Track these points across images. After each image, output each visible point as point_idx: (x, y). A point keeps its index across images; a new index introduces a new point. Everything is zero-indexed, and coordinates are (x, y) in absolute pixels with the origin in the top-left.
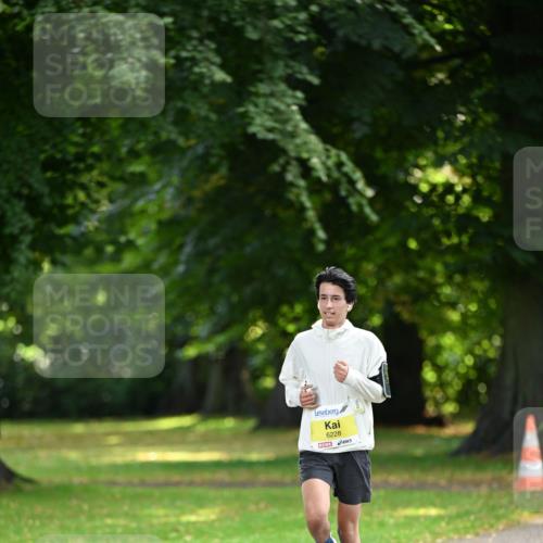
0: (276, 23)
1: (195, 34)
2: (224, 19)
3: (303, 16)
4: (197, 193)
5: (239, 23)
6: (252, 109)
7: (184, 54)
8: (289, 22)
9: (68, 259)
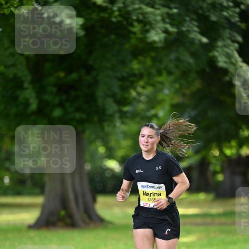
0: (225, 14)
1: (187, 19)
2: (200, 12)
3: (237, 10)
4: (187, 92)
5: (207, 14)
6: (216, 54)
7: (184, 29)
8: (230, 13)
9: (128, 121)
